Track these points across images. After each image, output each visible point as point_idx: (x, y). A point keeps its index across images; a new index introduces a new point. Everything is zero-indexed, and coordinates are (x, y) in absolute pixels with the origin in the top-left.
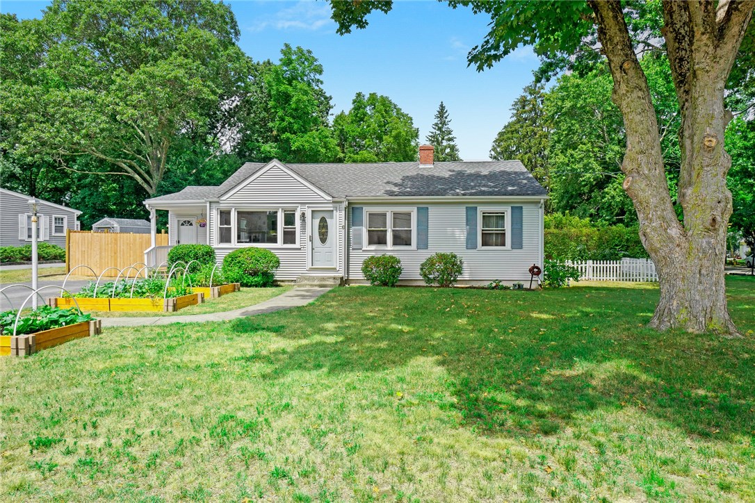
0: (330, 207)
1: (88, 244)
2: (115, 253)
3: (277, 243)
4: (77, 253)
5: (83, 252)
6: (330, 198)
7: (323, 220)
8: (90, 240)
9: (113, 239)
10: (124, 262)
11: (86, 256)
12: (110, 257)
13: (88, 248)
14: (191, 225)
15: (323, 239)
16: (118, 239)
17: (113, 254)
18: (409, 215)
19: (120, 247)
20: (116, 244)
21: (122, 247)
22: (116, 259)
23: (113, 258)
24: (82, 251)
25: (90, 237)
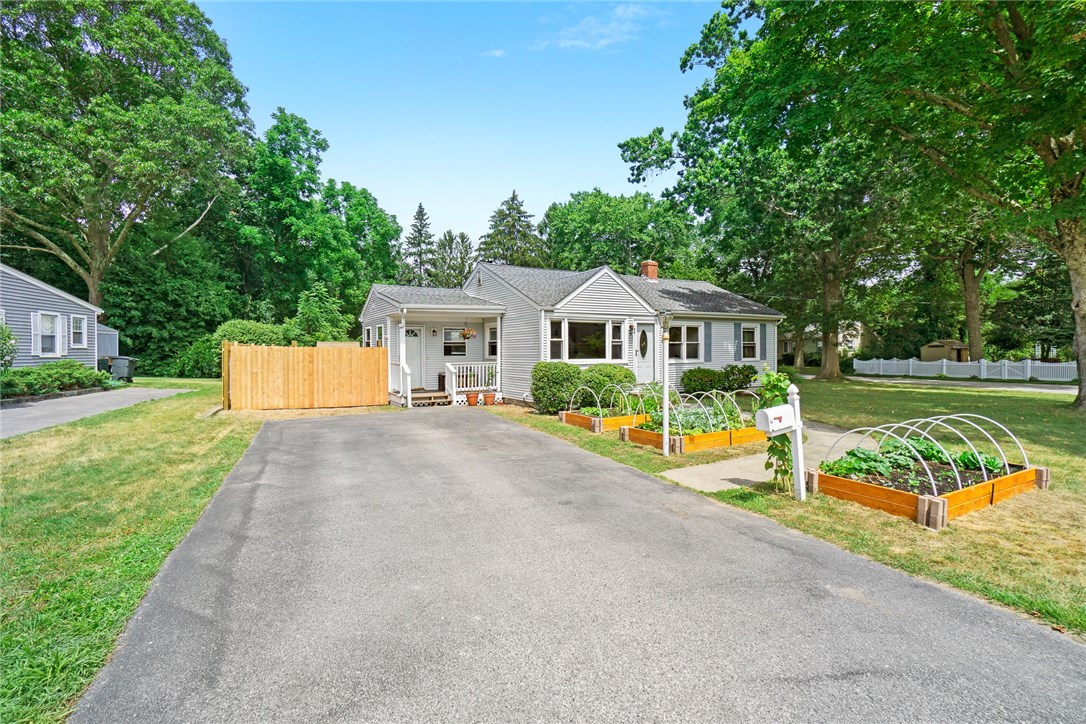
0: (651, 320)
1: (262, 363)
2: (310, 375)
3: (604, 357)
4: (243, 377)
5: (254, 375)
6: (652, 311)
7: (644, 332)
8: (266, 356)
9: (306, 356)
10: (323, 388)
11: (260, 380)
12: (301, 380)
13: (263, 368)
14: (416, 335)
15: (643, 353)
16: (315, 354)
17: (306, 376)
18: (697, 329)
19: (318, 366)
20: (312, 362)
21: (320, 366)
22: (311, 384)
23: (307, 382)
24: (252, 373)
25: (266, 353)
